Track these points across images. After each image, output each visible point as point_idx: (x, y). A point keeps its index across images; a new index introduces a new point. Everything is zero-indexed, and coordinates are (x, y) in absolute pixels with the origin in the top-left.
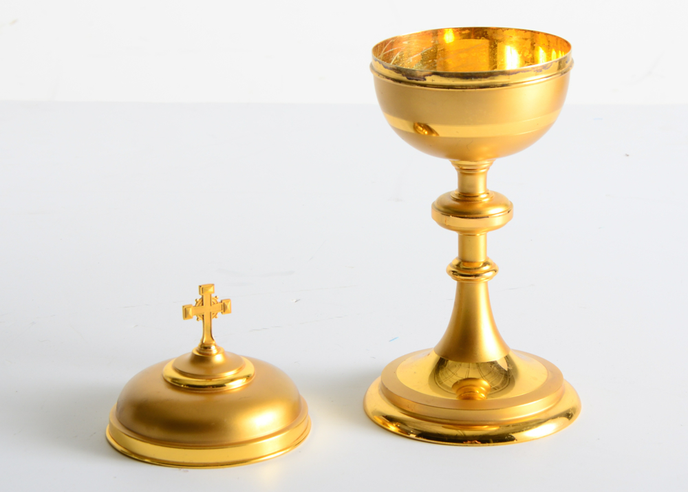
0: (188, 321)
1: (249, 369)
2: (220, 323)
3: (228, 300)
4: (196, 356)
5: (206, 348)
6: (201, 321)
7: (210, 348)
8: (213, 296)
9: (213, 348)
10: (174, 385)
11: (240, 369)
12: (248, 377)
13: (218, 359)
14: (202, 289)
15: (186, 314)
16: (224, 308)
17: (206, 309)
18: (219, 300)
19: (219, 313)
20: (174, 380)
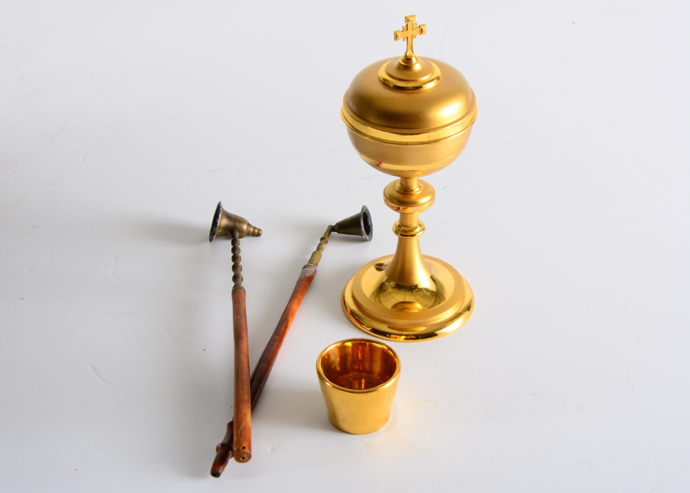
0: (397, 42)
1: (438, 72)
2: (419, 42)
3: (424, 25)
4: (401, 64)
5: (408, 59)
6: (406, 41)
7: (411, 59)
8: (414, 23)
9: (413, 59)
10: (385, 83)
11: (433, 73)
12: (438, 78)
13: (417, 67)
14: (407, 19)
15: (396, 37)
16: (422, 31)
17: (410, 32)
18: (418, 26)
19: (418, 35)
20: (385, 80)
